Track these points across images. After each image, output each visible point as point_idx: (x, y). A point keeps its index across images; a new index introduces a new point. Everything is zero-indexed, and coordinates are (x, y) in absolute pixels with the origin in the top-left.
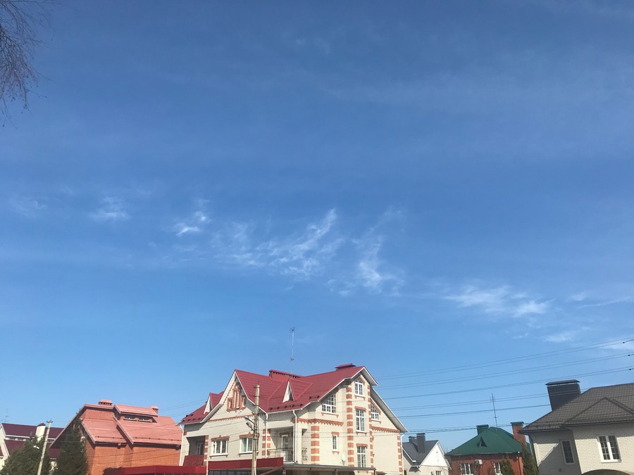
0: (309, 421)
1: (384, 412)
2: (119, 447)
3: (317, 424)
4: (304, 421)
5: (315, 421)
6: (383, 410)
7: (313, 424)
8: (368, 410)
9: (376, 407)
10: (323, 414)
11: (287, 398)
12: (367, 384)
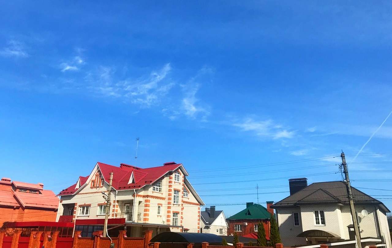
0: (144, 196)
1: (192, 192)
2: (15, 209)
3: (149, 199)
4: (141, 196)
5: (147, 196)
6: (191, 191)
7: (146, 199)
8: (182, 191)
9: (187, 189)
10: (153, 192)
11: (130, 181)
12: (182, 175)
